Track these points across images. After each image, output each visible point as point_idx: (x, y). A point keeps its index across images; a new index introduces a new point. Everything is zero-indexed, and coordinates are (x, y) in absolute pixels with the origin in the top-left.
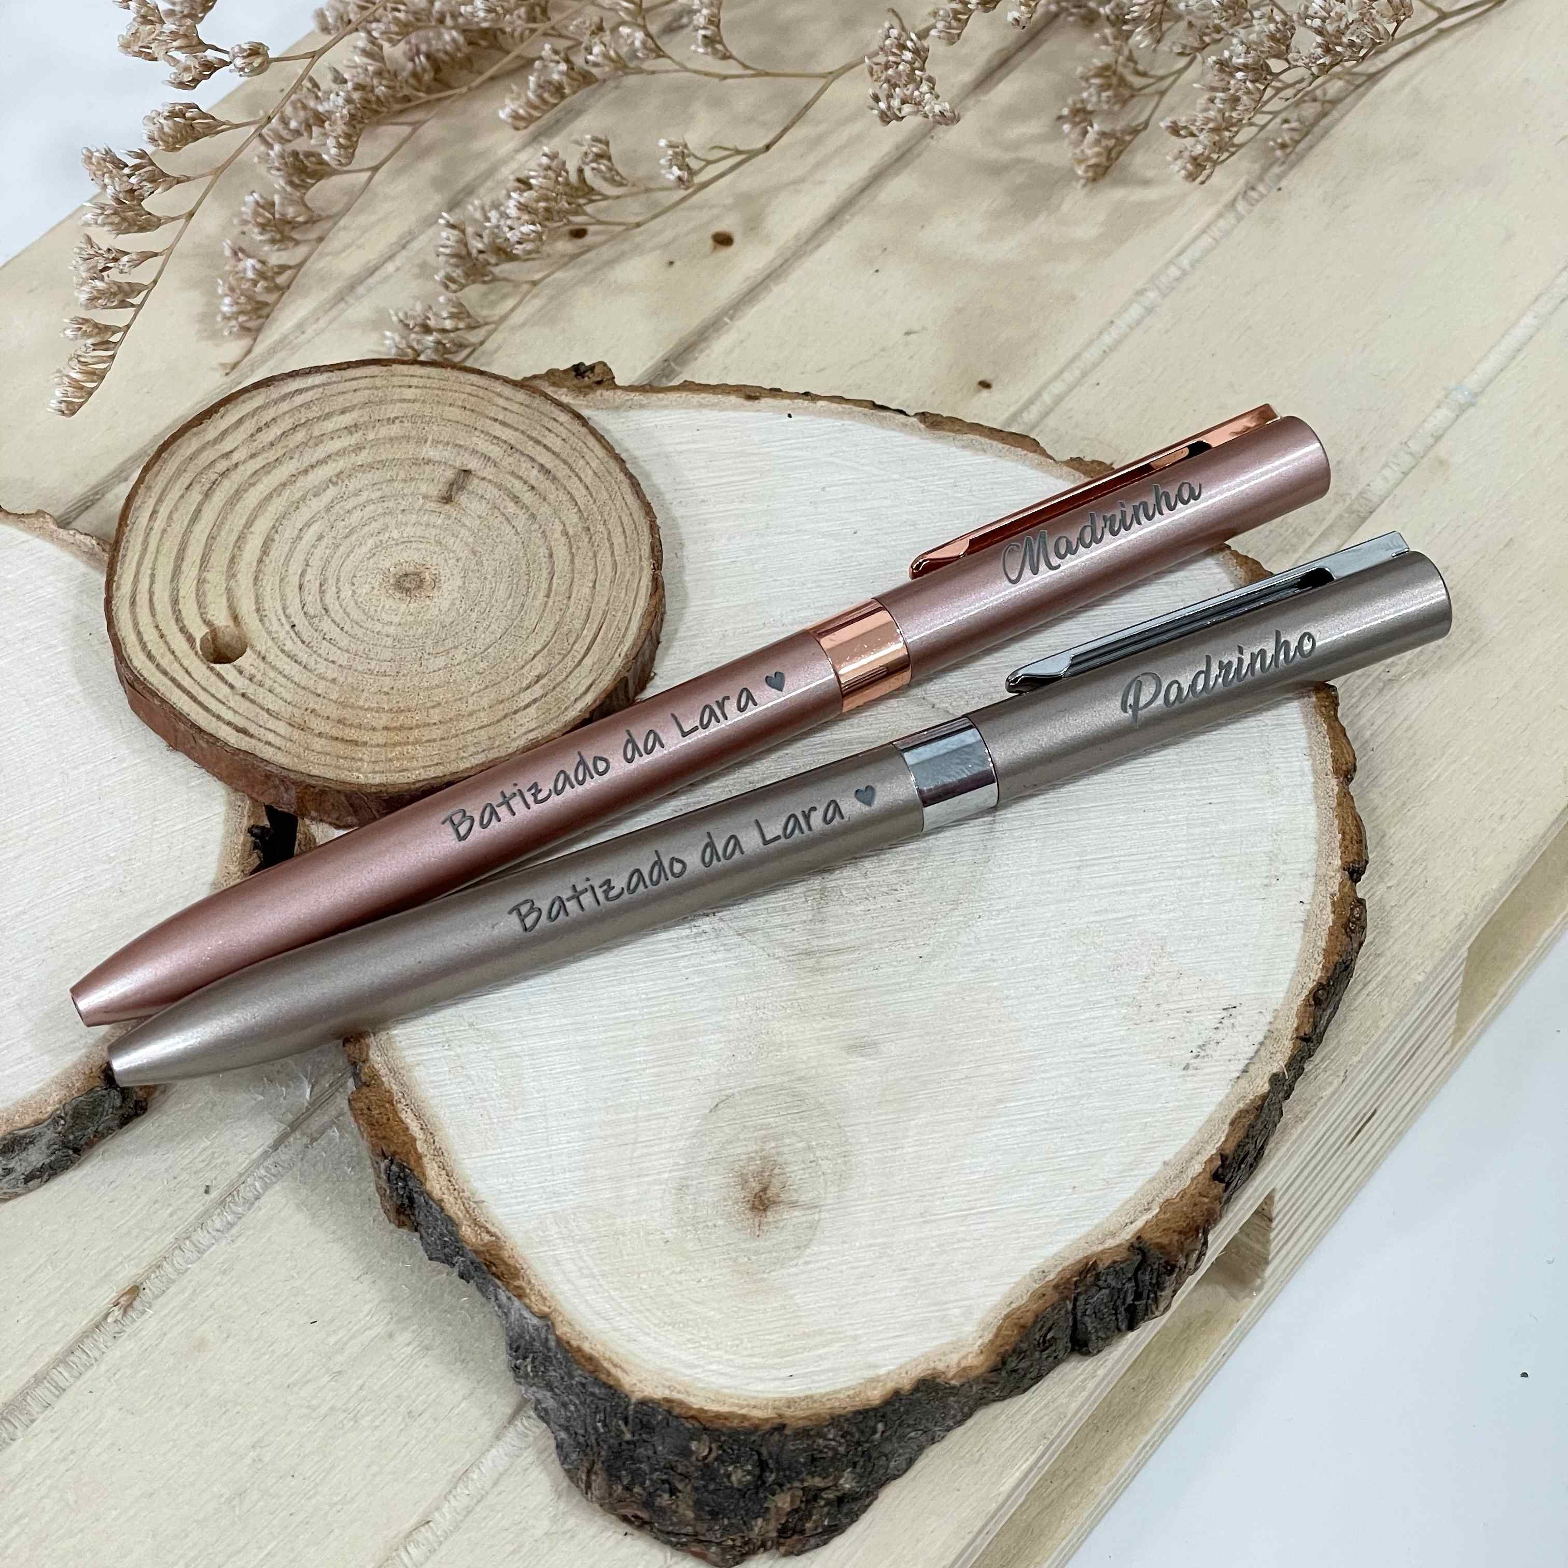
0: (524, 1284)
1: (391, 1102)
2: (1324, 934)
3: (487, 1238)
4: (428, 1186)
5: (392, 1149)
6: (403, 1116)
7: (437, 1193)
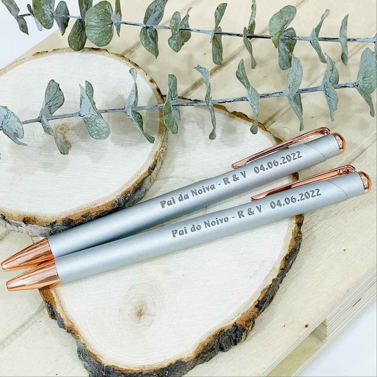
0: (79, 336)
2: (289, 241)
3: (70, 323)
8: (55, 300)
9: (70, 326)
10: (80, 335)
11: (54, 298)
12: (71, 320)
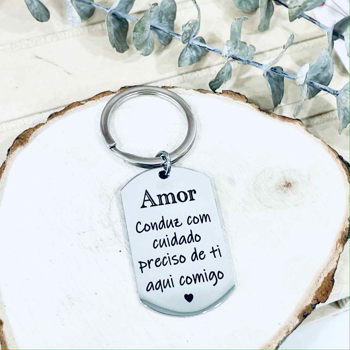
8: (326, 275)
9: (341, 244)
10: (343, 228)
11: (325, 278)
12: (335, 246)
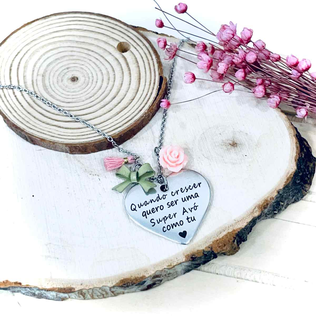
1: (217, 240)
4: (243, 227)
5: (233, 238)
6: (221, 237)
7: (245, 224)
